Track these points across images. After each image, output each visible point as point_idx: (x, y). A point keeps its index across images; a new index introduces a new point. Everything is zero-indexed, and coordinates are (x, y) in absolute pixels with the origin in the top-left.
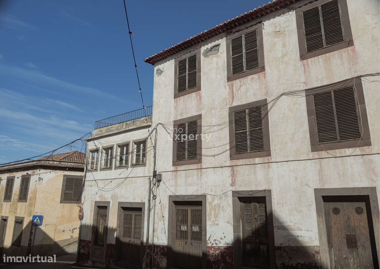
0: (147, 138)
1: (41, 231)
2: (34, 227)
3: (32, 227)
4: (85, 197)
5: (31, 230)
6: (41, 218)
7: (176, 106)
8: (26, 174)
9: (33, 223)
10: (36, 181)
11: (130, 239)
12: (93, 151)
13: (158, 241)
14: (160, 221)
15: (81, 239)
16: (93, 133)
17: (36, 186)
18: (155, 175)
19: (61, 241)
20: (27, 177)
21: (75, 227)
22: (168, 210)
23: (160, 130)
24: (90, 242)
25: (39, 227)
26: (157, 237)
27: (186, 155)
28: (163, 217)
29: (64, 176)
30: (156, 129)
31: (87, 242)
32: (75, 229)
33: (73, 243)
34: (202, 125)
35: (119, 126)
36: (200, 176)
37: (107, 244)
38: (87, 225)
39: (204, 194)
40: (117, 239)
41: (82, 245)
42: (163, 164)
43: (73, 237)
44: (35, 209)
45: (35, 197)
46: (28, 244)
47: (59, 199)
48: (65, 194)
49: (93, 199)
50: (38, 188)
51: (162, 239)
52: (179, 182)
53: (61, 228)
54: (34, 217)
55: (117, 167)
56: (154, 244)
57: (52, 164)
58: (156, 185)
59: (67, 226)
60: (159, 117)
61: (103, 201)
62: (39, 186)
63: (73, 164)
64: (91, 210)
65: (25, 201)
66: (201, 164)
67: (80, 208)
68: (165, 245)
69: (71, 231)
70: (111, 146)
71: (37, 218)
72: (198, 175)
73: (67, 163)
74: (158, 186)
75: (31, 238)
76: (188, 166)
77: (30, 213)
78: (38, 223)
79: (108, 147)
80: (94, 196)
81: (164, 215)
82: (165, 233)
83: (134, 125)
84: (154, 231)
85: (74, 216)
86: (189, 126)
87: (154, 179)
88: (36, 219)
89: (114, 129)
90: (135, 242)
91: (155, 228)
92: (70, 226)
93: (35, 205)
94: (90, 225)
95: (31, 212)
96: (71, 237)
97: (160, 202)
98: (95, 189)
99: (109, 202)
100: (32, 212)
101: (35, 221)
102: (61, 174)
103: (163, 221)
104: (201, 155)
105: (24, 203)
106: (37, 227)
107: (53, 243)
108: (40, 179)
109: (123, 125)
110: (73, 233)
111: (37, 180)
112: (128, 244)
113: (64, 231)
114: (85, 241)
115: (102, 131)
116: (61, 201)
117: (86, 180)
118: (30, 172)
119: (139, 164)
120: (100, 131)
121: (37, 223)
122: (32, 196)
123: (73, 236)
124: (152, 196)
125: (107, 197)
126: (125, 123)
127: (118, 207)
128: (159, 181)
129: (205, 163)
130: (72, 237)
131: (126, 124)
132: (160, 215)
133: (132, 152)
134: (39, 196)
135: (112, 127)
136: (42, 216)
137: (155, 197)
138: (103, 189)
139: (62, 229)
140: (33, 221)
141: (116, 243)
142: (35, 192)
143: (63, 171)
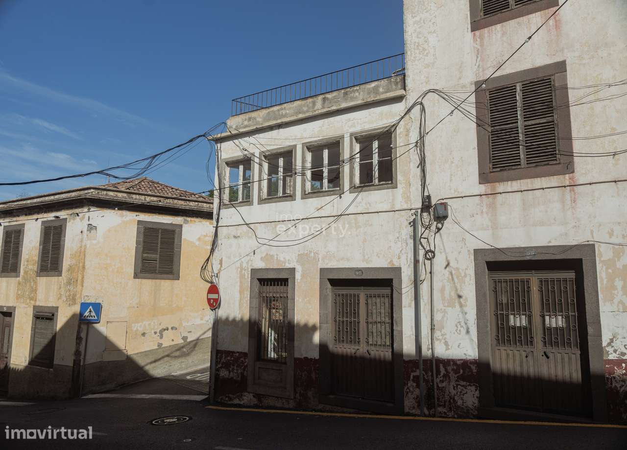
0: (395, 126)
1: (99, 333)
2: (84, 327)
3: (79, 327)
4: (221, 261)
5: (79, 332)
6: (98, 307)
7: (479, 47)
8: (54, 219)
9: (83, 318)
10: (82, 232)
11: (357, 347)
12: (233, 164)
13: (447, 349)
14: (451, 305)
15: (218, 349)
16: (229, 122)
17: (82, 241)
18: (426, 205)
19: (139, 355)
20: (57, 224)
21: (166, 326)
22: (473, 282)
23: (434, 104)
24: (245, 355)
25: (93, 327)
26: (443, 341)
27: (522, 156)
28: (460, 297)
29: (139, 222)
30: (421, 104)
31: (237, 354)
32: (165, 330)
33: (163, 357)
34: (569, 86)
35: (304, 105)
36: (569, 202)
37: (296, 359)
38: (231, 319)
39: (587, 243)
40: (323, 347)
41: (223, 360)
42: (451, 180)
43: (163, 346)
44: (83, 291)
45: (81, 265)
46: (74, 360)
47: (131, 270)
48: (144, 259)
49: (245, 265)
50: (88, 246)
51: (460, 347)
52: (502, 219)
53: (138, 328)
54: (84, 306)
55: (307, 193)
56: (437, 357)
57: (115, 197)
58: (433, 228)
59: (149, 324)
60: (427, 78)
61: (275, 267)
62: (89, 241)
63: (155, 199)
64: (241, 287)
65: (56, 273)
66: (571, 175)
67: (210, 285)
68: (469, 358)
69: (158, 334)
70: (288, 149)
71: (91, 307)
72: (563, 201)
73: (143, 197)
74: (439, 229)
75: (80, 350)
76: (529, 181)
77: (71, 297)
78: (93, 318)
79: (279, 151)
80: (249, 258)
81: (461, 294)
82: (468, 332)
83: (346, 100)
84: (432, 329)
85: (161, 305)
86: (524, 91)
87: (425, 214)
88: (89, 310)
89: (287, 112)
90: (372, 353)
91: (435, 322)
92: (156, 323)
93: (82, 282)
94: (242, 320)
95: (75, 295)
96: (158, 346)
97: (448, 265)
98: (248, 243)
99: (292, 271)
100: (78, 296)
101: (87, 314)
102: (132, 218)
103: (461, 306)
104: (571, 155)
105: (54, 279)
106: (90, 326)
107: (124, 359)
108: (91, 227)
109: (314, 104)
110: (161, 337)
111: (85, 229)
112: (351, 357)
113: (144, 334)
114: (229, 353)
115: (255, 118)
116: (135, 273)
117: (219, 225)
118: (62, 214)
119: (373, 185)
120: (250, 119)
121: (91, 318)
122: (74, 262)
123: (162, 344)
124: (421, 252)
125: (286, 258)
126: (320, 98)
127: (320, 278)
128: (441, 218)
129: (584, 172)
130: (160, 345)
131: (324, 99)
132: (449, 292)
133: (352, 158)
134: (91, 263)
135: (282, 109)
136: (100, 304)
137: (430, 255)
138: (271, 243)
139: (141, 330)
140: (81, 314)
141: (320, 355)
142: (81, 254)
143: (137, 214)
